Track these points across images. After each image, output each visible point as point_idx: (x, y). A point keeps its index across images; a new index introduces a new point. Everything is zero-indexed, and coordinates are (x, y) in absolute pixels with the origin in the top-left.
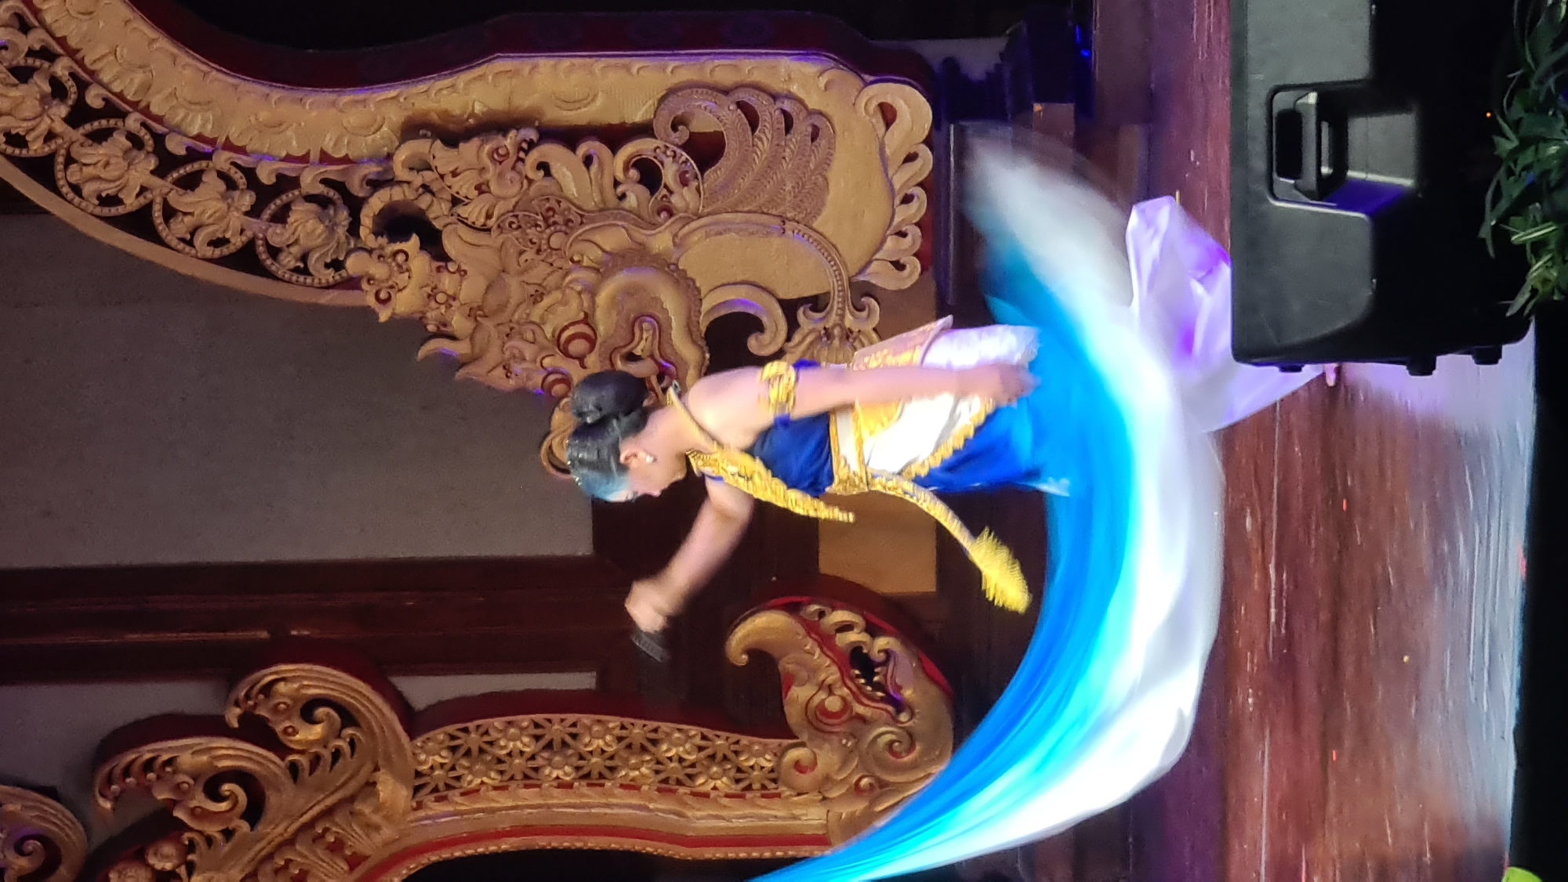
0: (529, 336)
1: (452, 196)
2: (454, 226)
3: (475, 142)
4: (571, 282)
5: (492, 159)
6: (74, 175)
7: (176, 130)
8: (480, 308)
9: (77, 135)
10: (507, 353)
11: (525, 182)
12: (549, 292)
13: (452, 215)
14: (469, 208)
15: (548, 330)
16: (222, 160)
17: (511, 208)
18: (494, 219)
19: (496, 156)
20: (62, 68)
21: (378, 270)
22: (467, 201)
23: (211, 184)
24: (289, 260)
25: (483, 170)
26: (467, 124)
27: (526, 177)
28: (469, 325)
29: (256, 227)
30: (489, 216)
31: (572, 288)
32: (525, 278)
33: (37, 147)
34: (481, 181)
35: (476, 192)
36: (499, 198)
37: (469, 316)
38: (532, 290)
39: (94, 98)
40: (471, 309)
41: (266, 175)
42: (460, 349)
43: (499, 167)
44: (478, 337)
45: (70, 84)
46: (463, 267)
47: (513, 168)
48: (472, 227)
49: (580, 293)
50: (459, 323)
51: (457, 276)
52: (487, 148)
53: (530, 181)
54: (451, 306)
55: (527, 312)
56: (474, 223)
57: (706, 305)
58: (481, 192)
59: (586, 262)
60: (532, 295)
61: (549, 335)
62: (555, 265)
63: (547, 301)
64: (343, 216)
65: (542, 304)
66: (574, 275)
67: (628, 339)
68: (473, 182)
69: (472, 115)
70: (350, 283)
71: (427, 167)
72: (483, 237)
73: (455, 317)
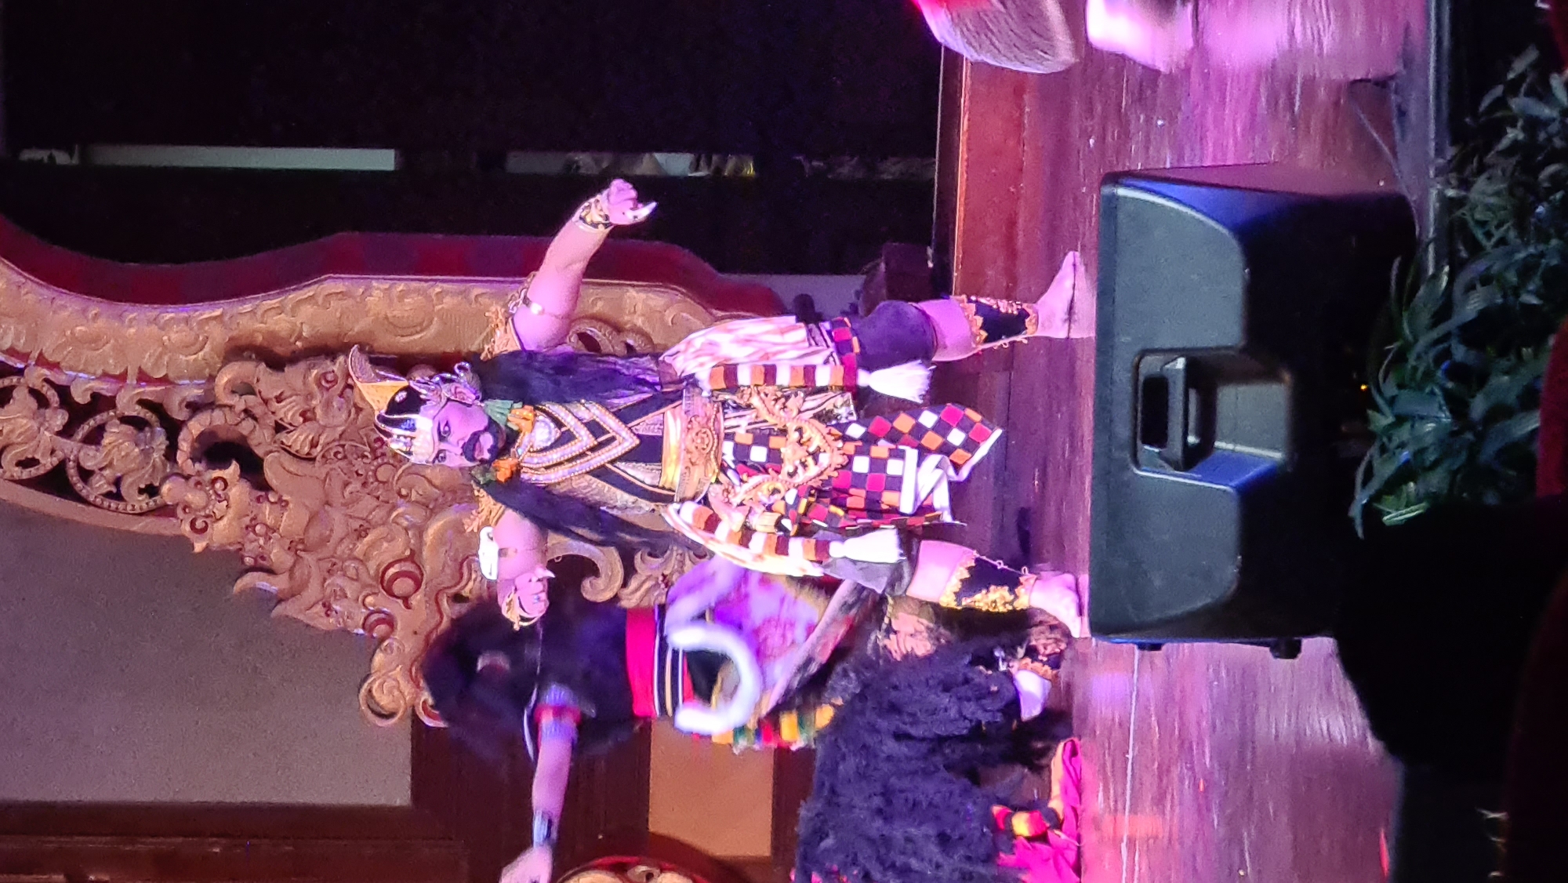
0: (351, 572)
1: (276, 422)
2: (276, 454)
3: (302, 366)
4: (397, 516)
5: (319, 385)
8: (302, 541)
10: (328, 591)
11: (353, 410)
12: (374, 528)
13: (275, 442)
14: (295, 435)
15: (372, 566)
16: (34, 376)
17: (337, 436)
18: (319, 448)
19: (323, 383)
21: (195, 498)
22: (292, 428)
23: (22, 401)
24: (100, 485)
25: (309, 396)
26: (293, 347)
27: (355, 405)
28: (289, 560)
29: (70, 447)
30: (314, 445)
31: (398, 524)
32: (349, 512)
34: (307, 407)
35: (301, 419)
36: (325, 427)
37: (289, 548)
38: (356, 525)
40: (291, 542)
41: (80, 396)
42: (278, 584)
43: (326, 395)
44: (298, 573)
46: (285, 498)
47: (341, 395)
48: (295, 456)
49: (406, 529)
50: (277, 555)
51: (277, 507)
52: (314, 373)
53: (359, 410)
54: (270, 539)
55: (351, 546)
56: (297, 451)
58: (306, 420)
59: (414, 497)
60: (356, 530)
61: (372, 572)
62: (381, 498)
63: (371, 537)
64: (161, 441)
65: (368, 538)
66: (400, 510)
67: (457, 580)
68: (298, 408)
69: (299, 338)
70: (165, 511)
71: (251, 391)
72: (305, 468)
73: (275, 551)
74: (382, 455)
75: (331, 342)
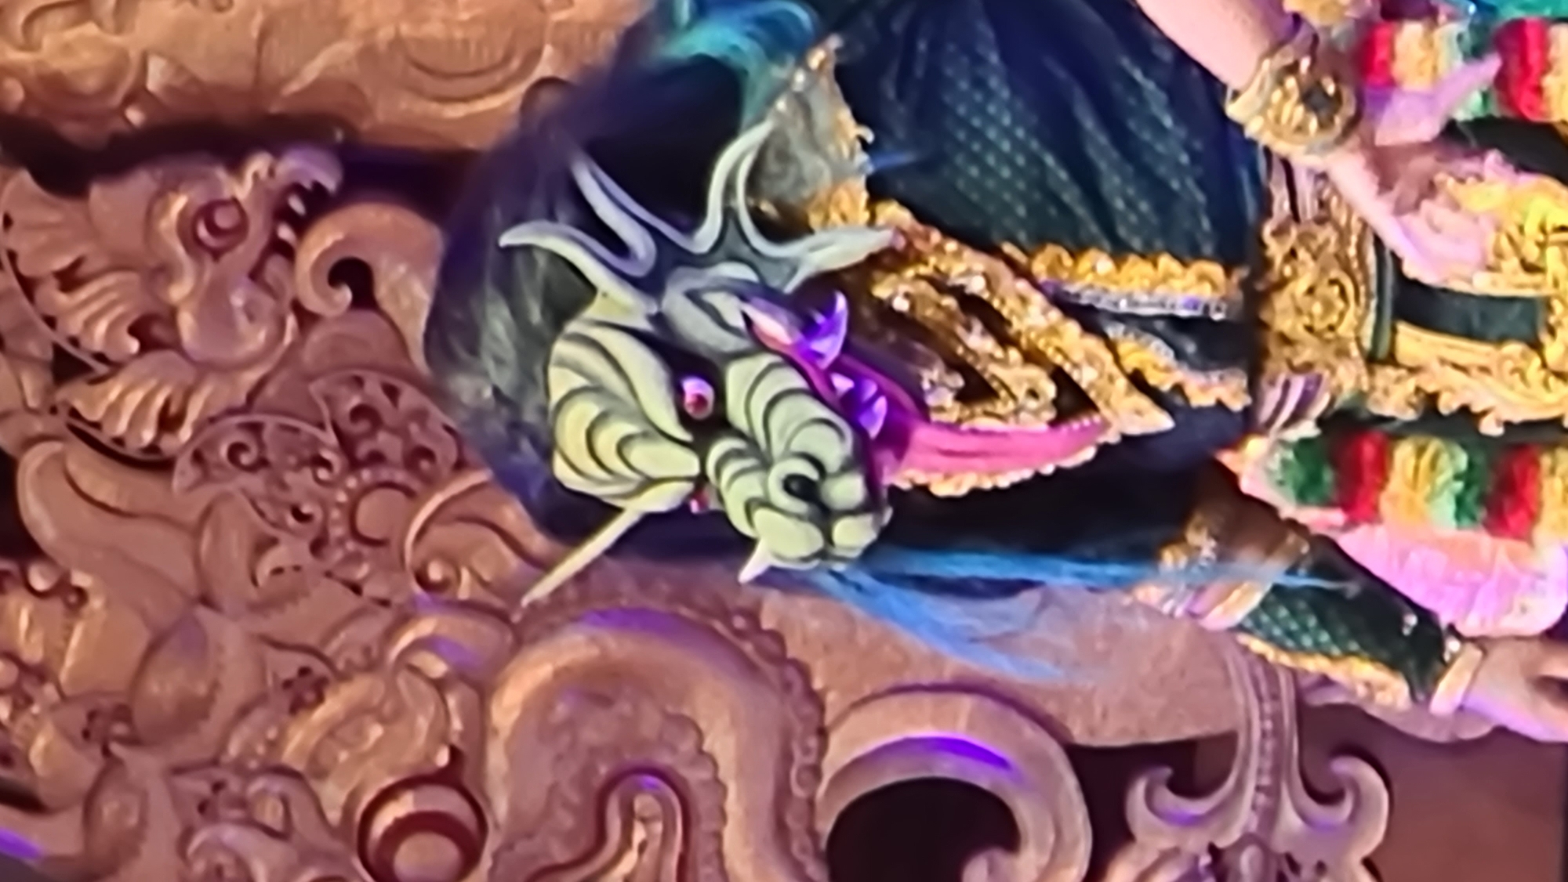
0: (271, 814)
1: (58, 350)
2: (57, 447)
3: (141, 183)
4: (418, 645)
5: (192, 243)
8: (123, 713)
10: (199, 867)
11: (291, 321)
12: (344, 677)
13: (54, 410)
14: (114, 390)
15: (333, 795)
17: (241, 399)
18: (185, 433)
19: (203, 232)
22: (101, 369)
25: (165, 272)
26: (117, 125)
27: (297, 307)
28: (86, 767)
30: (168, 422)
31: (415, 670)
32: (274, 624)
34: (151, 307)
35: (134, 345)
36: (205, 368)
37: (86, 734)
38: (288, 665)
40: (92, 716)
42: (50, 840)
43: (210, 269)
44: (109, 808)
46: (80, 579)
47: (256, 274)
48: (113, 452)
49: (440, 685)
50: (49, 752)
51: (56, 606)
52: (179, 203)
53: (306, 319)
54: (29, 701)
55: (272, 734)
56: (119, 441)
57: (839, 754)
58: (148, 345)
59: (465, 590)
60: (287, 684)
61: (334, 816)
62: (369, 590)
63: (332, 706)
65: (320, 714)
66: (425, 627)
67: (584, 842)
68: (127, 310)
69: (137, 94)
72: (144, 488)
73: (40, 742)
74: (377, 458)
75: (232, 112)
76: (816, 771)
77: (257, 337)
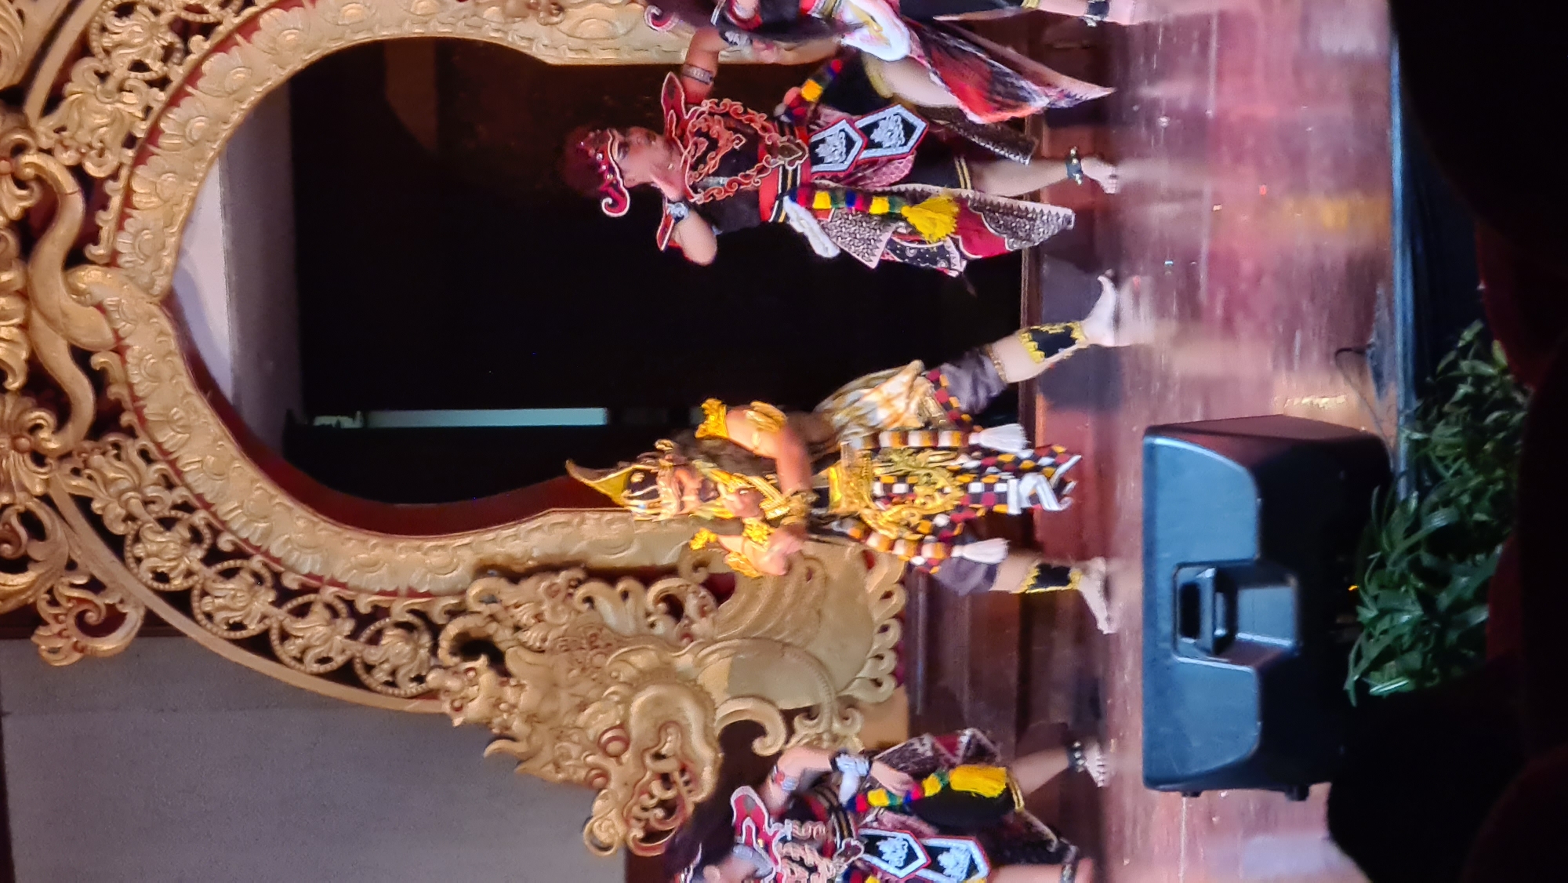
0: (575, 738)
1: (515, 624)
2: (515, 648)
3: (533, 580)
4: (610, 695)
5: (547, 595)
6: (207, 605)
7: (292, 569)
8: (536, 716)
9: (211, 572)
10: (557, 753)
11: (574, 613)
12: (592, 703)
13: (514, 639)
14: (529, 633)
15: (591, 733)
16: (329, 593)
17: (562, 634)
18: (547, 643)
19: (550, 592)
20: (199, 518)
21: (452, 683)
22: (527, 628)
23: (319, 614)
24: (381, 675)
25: (540, 603)
26: (526, 566)
27: (575, 610)
28: (526, 730)
29: (356, 648)
30: (544, 641)
31: (610, 700)
32: (572, 691)
33: (177, 583)
34: (538, 612)
35: (533, 621)
36: (552, 626)
37: (527, 722)
38: (578, 700)
39: (225, 543)
40: (528, 717)
41: (363, 605)
42: (520, 748)
43: (553, 601)
44: (534, 739)
45: (207, 533)
46: (523, 682)
47: (564, 602)
48: (530, 649)
49: (617, 704)
50: (517, 726)
51: (517, 689)
52: (544, 584)
53: (579, 612)
54: (512, 713)
55: (575, 719)
56: (531, 646)
57: (721, 713)
58: (538, 621)
59: (622, 679)
60: (578, 706)
61: (591, 738)
62: (597, 681)
64: (426, 639)
65: (587, 712)
66: (612, 689)
67: (656, 742)
68: (532, 612)
69: (532, 558)
70: (431, 694)
71: (493, 600)
72: (540, 658)
73: (515, 723)
74: (596, 647)
75: (557, 561)
76: (714, 720)
77: (564, 618)
